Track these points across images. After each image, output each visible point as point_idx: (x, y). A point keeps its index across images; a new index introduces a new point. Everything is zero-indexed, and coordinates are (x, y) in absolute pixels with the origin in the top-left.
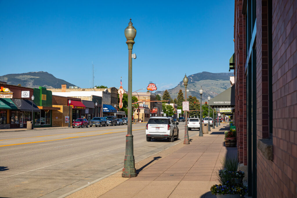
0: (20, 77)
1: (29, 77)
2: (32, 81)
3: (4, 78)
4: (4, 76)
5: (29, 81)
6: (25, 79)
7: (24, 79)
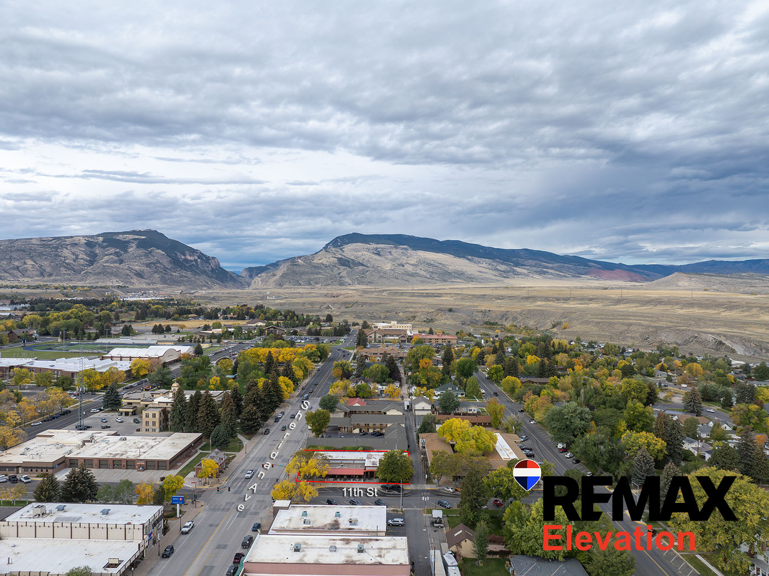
0: (121, 237)
1: (131, 237)
2: (136, 242)
3: (98, 238)
4: (98, 235)
5: (131, 242)
6: (127, 240)
7: (125, 240)
